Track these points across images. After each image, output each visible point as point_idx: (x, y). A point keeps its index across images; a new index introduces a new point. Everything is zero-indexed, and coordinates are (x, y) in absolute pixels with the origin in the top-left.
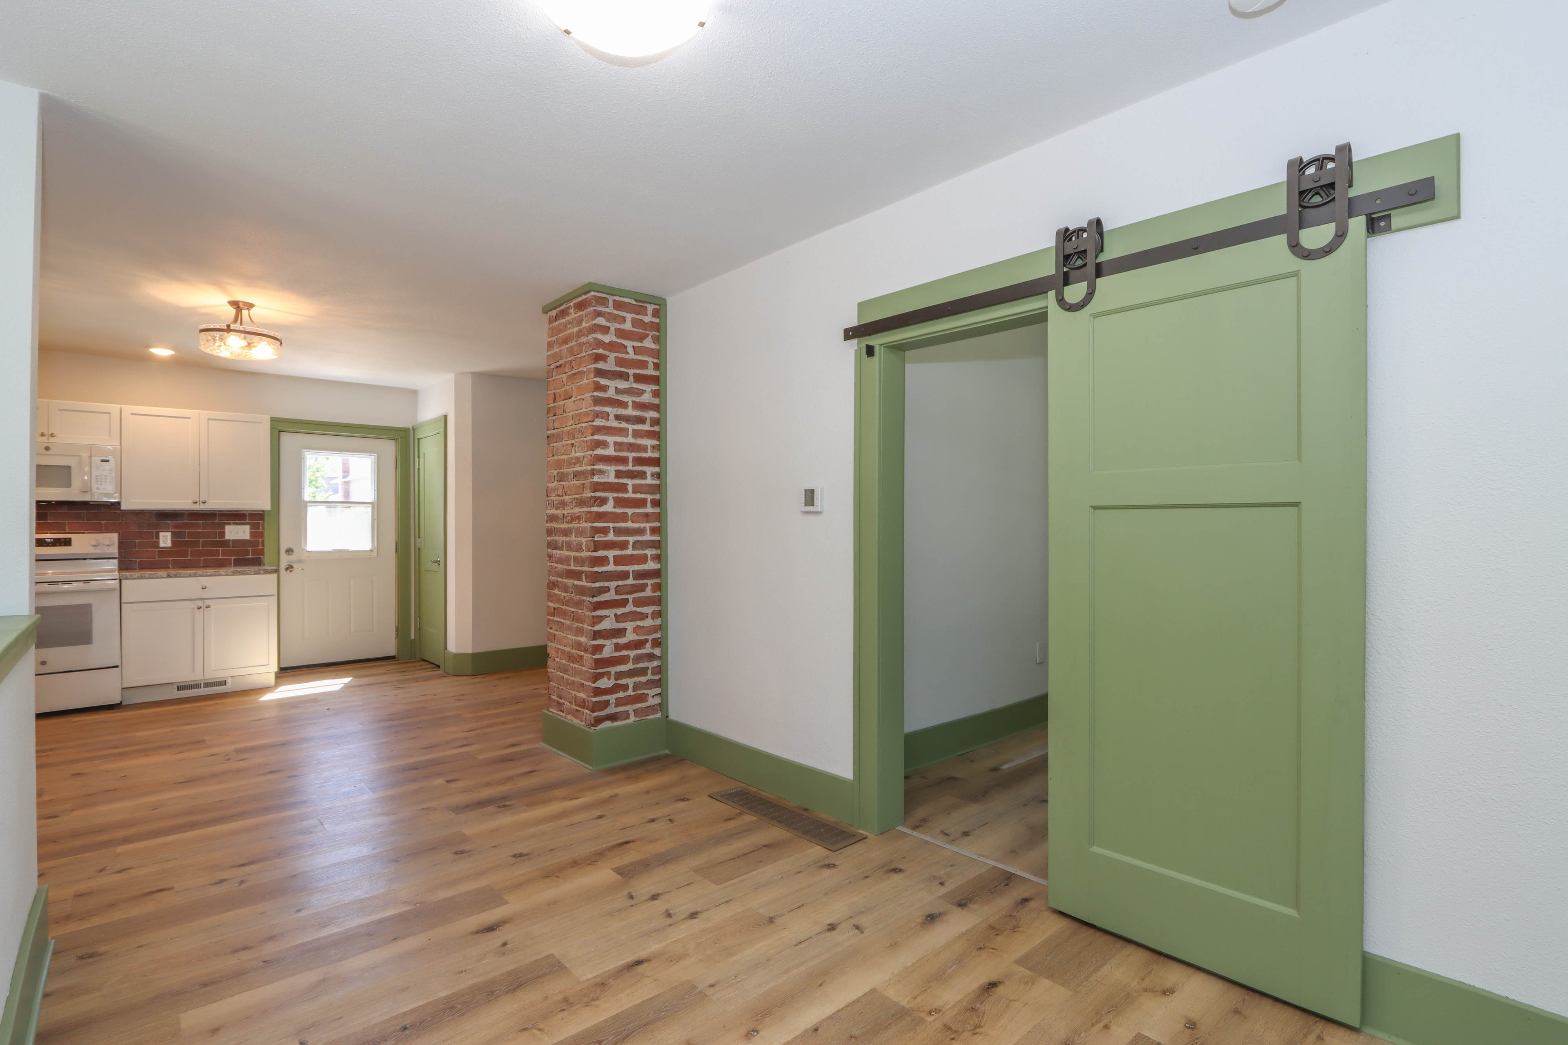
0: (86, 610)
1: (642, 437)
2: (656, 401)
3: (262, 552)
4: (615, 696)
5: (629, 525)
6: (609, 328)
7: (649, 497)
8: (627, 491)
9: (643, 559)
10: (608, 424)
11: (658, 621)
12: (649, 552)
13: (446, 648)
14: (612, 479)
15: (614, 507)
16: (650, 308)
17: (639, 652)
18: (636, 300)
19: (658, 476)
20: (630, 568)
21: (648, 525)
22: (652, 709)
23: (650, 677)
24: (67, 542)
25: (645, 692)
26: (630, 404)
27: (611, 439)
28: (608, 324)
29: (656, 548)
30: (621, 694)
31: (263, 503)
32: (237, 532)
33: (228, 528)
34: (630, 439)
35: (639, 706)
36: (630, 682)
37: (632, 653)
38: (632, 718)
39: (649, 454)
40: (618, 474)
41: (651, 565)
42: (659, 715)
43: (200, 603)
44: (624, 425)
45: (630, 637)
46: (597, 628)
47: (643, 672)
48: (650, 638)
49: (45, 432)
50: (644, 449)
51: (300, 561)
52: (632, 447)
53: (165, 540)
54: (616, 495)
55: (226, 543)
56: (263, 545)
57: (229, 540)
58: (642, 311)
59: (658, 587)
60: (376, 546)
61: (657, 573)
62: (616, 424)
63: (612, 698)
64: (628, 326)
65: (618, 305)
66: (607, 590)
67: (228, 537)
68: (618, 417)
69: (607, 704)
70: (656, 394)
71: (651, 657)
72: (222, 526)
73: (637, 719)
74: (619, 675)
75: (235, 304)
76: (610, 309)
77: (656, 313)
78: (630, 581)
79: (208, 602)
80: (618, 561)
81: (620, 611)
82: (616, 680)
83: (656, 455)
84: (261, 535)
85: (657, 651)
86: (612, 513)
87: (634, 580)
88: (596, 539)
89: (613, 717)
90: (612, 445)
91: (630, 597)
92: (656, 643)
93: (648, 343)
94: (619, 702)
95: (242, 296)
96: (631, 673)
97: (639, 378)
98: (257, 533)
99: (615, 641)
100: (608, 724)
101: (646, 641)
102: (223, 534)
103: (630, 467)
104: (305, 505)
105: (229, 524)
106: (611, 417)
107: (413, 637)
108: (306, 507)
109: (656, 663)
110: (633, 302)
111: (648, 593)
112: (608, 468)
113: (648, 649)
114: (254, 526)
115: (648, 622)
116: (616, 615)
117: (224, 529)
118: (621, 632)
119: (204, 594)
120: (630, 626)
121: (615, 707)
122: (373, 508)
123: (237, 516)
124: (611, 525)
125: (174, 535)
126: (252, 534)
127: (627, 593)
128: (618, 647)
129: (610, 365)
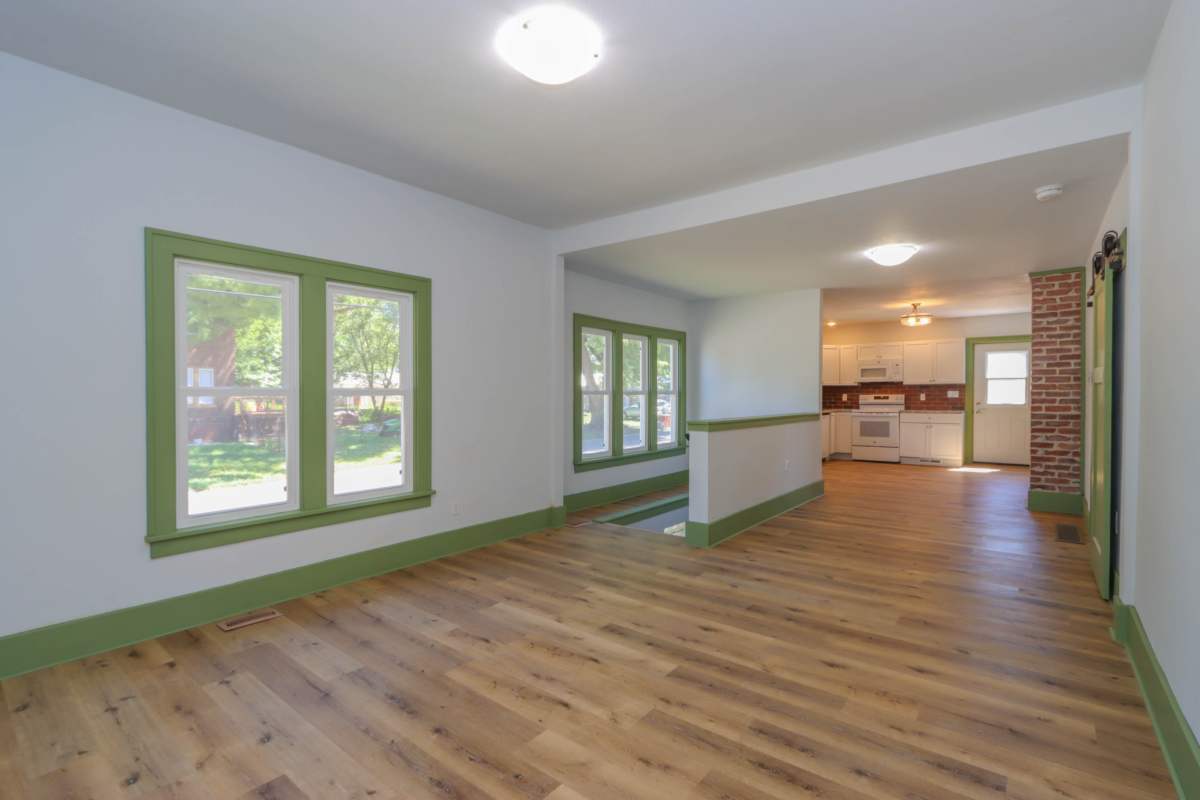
0: (887, 424)
1: (1067, 344)
2: (1078, 324)
3: (964, 404)
4: (1045, 477)
5: (1057, 390)
6: (1043, 292)
7: (1072, 376)
8: (1056, 373)
9: (1069, 409)
10: (1042, 340)
11: (1079, 443)
12: (1072, 405)
14: (1045, 367)
15: (1046, 382)
16: (1073, 275)
17: (1063, 457)
18: (1062, 273)
19: (1079, 364)
20: (1058, 413)
21: (1071, 391)
22: (1073, 489)
23: (1071, 471)
24: (887, 398)
25: (1068, 479)
26: (1058, 328)
27: (1044, 348)
28: (1042, 290)
29: (1077, 403)
30: (1049, 477)
31: (961, 380)
32: (953, 394)
33: (949, 392)
34: (1058, 346)
35: (1062, 485)
36: (1057, 472)
37: (1058, 457)
38: (1057, 491)
39: (1073, 353)
40: (1049, 365)
41: (1073, 412)
42: (1078, 493)
43: (928, 425)
44: (1053, 340)
45: (1056, 448)
46: (1033, 441)
47: (1067, 468)
48: (1072, 451)
49: (879, 356)
50: (1070, 350)
51: (984, 409)
52: (1058, 351)
53: (923, 397)
54: (1047, 376)
55: (947, 399)
56: (965, 401)
57: (949, 398)
58: (1069, 277)
59: (1079, 424)
60: (1028, 402)
61: (1077, 417)
62: (1048, 340)
63: (1043, 478)
64: (1057, 288)
65: (1048, 279)
66: (1041, 423)
67: (949, 396)
68: (1048, 336)
69: (1039, 480)
70: (1077, 320)
71: (1073, 461)
72: (946, 391)
73: (1060, 492)
74: (1048, 467)
75: (913, 305)
76: (1044, 282)
77: (1077, 276)
78: (1057, 420)
79: (931, 425)
80: (1047, 409)
81: (1049, 435)
82: (1046, 468)
83: (1078, 353)
84: (964, 395)
85: (1077, 459)
87: (1060, 419)
88: (1033, 398)
89: (1043, 487)
90: (1045, 351)
91: (1057, 428)
92: (1076, 454)
93: (1072, 294)
94: (1047, 480)
95: (915, 302)
96: (1056, 467)
97: (1063, 314)
98: (962, 394)
99: (1045, 449)
100: (1039, 490)
101: (1069, 452)
102: (946, 395)
103: (1058, 361)
104: (987, 380)
105: (949, 390)
106: (1045, 336)
109: (1076, 465)
110: (1060, 275)
111: (1071, 426)
112: (1042, 362)
113: (1070, 456)
114: (960, 392)
115: (1071, 442)
116: (1046, 436)
117: (947, 393)
118: (1051, 445)
119: (930, 421)
120: (1056, 443)
121: (1045, 482)
122: (1026, 381)
123: (953, 387)
124: (1044, 391)
125: (926, 395)
126: (960, 395)
127: (1055, 426)
128: (1047, 453)
129: (1044, 311)
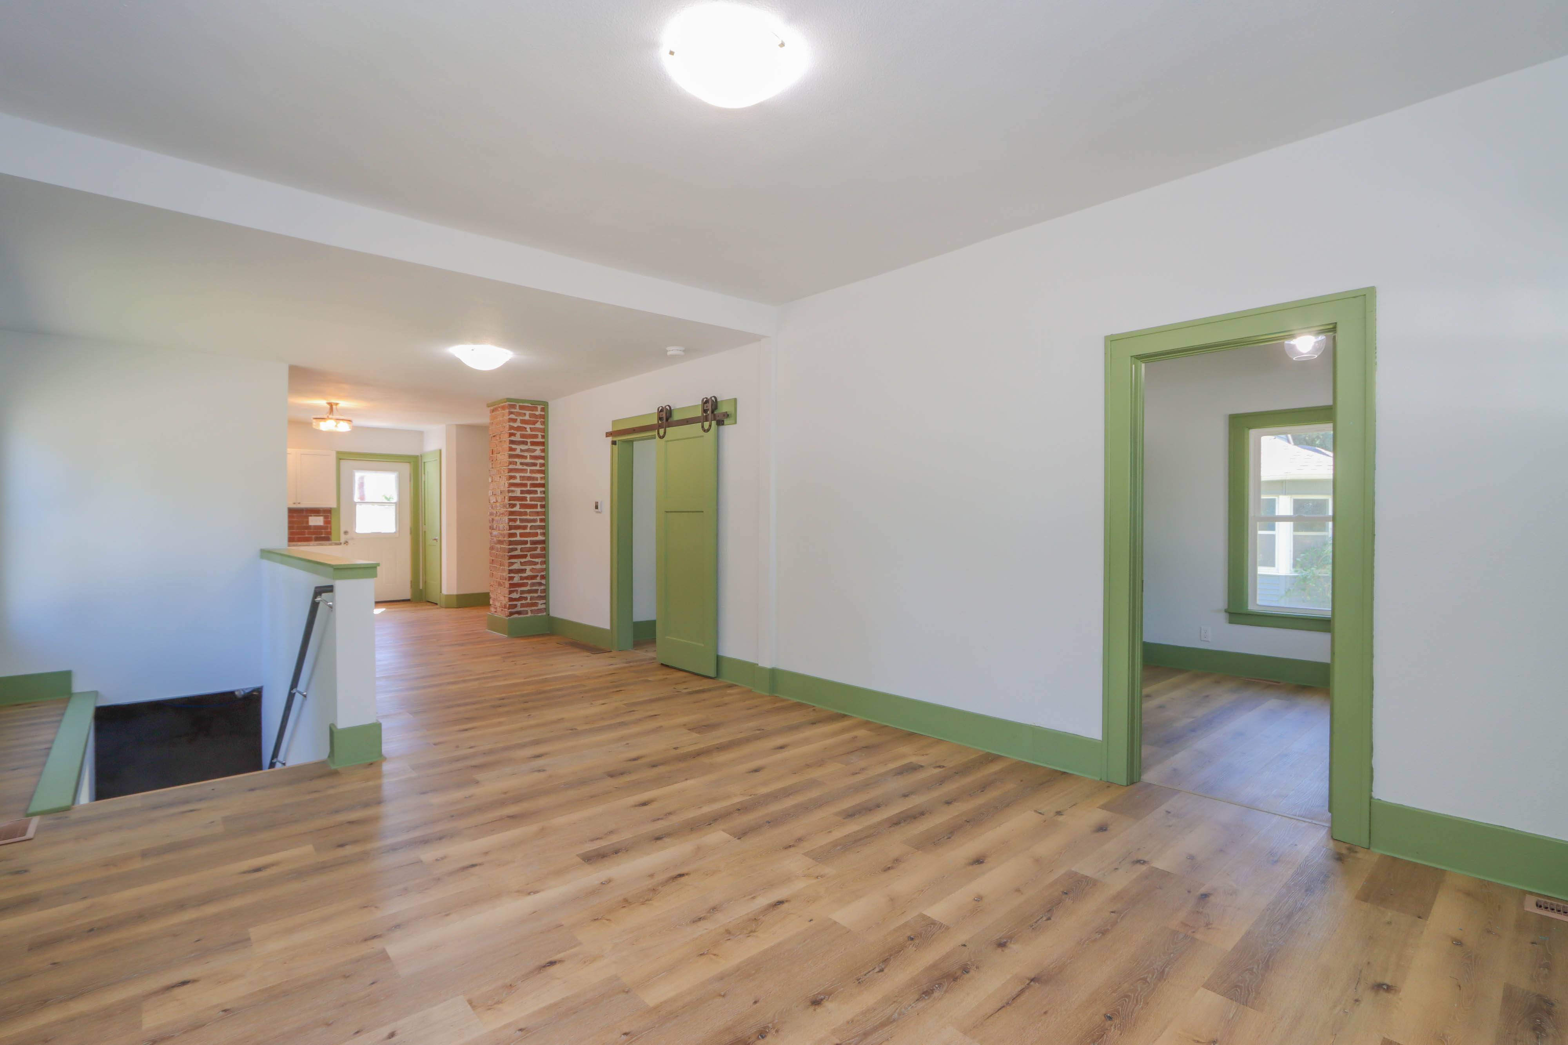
1: (535, 473)
2: (543, 454)
3: (330, 533)
4: (520, 602)
5: (528, 517)
6: (517, 419)
7: (539, 503)
8: (527, 500)
9: (536, 535)
10: (517, 467)
11: (544, 566)
12: (539, 531)
13: (441, 592)
14: (518, 494)
15: (520, 509)
16: (539, 407)
17: (534, 581)
18: (532, 404)
19: (544, 492)
20: (529, 539)
21: (538, 518)
22: (540, 611)
23: (539, 594)
25: (537, 601)
26: (528, 457)
27: (518, 475)
28: (516, 418)
29: (543, 529)
30: (523, 602)
31: (332, 504)
32: (316, 521)
33: (311, 519)
34: (528, 474)
35: (533, 608)
36: (529, 596)
37: (530, 582)
38: (530, 614)
39: (539, 482)
40: (522, 492)
41: (540, 538)
42: (545, 614)
44: (525, 467)
45: (528, 573)
46: (511, 568)
47: (536, 591)
48: (540, 574)
50: (536, 479)
51: (352, 539)
52: (529, 478)
54: (521, 502)
55: (309, 527)
56: (331, 529)
57: (311, 526)
58: (536, 409)
59: (544, 549)
60: (398, 530)
61: (543, 542)
62: (520, 467)
63: (519, 603)
64: (527, 417)
65: (521, 408)
66: (516, 549)
67: (311, 524)
68: (522, 464)
69: (516, 606)
70: (543, 451)
71: (540, 584)
72: (307, 517)
73: (533, 615)
74: (522, 592)
75: (329, 403)
76: (517, 410)
77: (543, 410)
78: (528, 545)
80: (522, 535)
81: (523, 560)
82: (521, 594)
83: (543, 482)
84: (330, 522)
85: (543, 581)
86: (519, 511)
87: (531, 545)
88: (510, 524)
89: (519, 613)
90: (518, 478)
91: (529, 554)
92: (543, 577)
93: (538, 425)
94: (522, 606)
95: (333, 401)
96: (529, 592)
97: (533, 443)
98: (328, 522)
99: (520, 575)
100: (516, 616)
101: (537, 576)
102: (307, 522)
103: (528, 488)
104: (355, 503)
105: (311, 516)
106: (518, 463)
107: (421, 588)
108: (355, 505)
109: (543, 587)
110: (530, 405)
111: (538, 551)
112: (517, 489)
113: (538, 580)
114: (326, 517)
115: (539, 567)
116: (521, 562)
117: (308, 519)
118: (524, 571)
120: (528, 568)
121: (521, 607)
122: (396, 506)
123: (316, 512)
124: (518, 517)
126: (325, 522)
127: (527, 552)
128: (522, 578)
129: (517, 438)
